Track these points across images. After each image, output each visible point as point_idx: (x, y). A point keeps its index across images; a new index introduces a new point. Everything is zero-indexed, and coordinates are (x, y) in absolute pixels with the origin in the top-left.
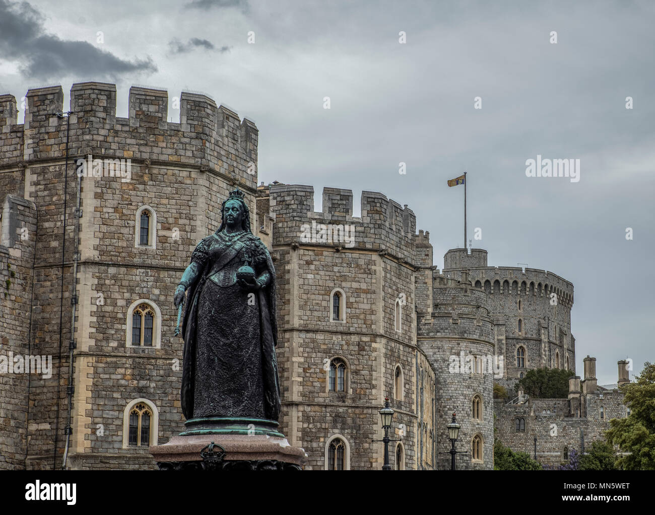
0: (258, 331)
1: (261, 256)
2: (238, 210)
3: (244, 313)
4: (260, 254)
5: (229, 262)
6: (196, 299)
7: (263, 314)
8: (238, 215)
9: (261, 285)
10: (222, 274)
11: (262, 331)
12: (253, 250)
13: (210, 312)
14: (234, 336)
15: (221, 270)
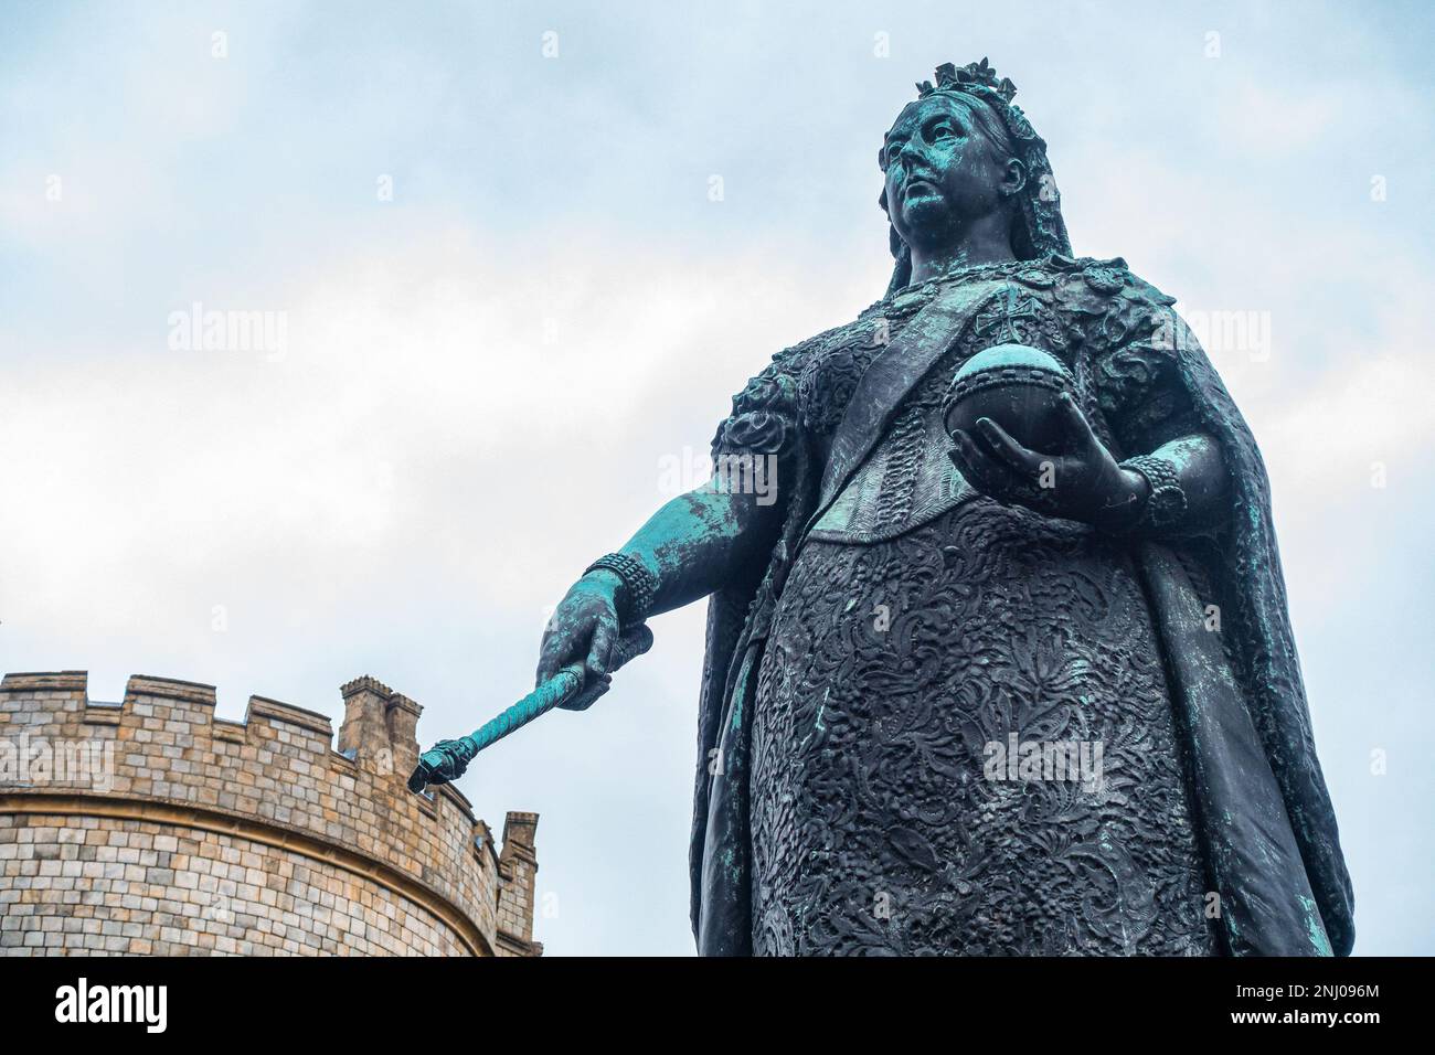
0: (1176, 812)
1: (1134, 345)
2: (959, 131)
3: (1047, 688)
4: (1131, 336)
5: (913, 394)
6: (738, 694)
7: (1197, 692)
8: (967, 156)
9: (1148, 485)
10: (874, 476)
11: (1202, 810)
12: (1083, 318)
13: (804, 719)
14: (987, 861)
15: (868, 458)
